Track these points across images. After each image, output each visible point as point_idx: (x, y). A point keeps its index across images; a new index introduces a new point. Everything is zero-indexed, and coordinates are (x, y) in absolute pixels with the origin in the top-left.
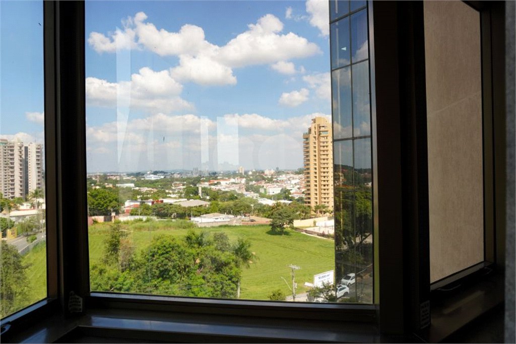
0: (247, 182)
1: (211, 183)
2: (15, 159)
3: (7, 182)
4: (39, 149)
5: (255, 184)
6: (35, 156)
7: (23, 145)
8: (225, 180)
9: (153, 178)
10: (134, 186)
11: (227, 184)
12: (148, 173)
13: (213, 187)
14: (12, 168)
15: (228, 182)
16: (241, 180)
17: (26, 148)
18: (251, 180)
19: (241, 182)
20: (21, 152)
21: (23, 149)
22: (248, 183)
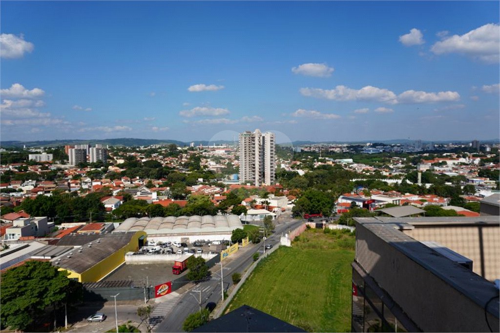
0: (482, 163)
1: (436, 161)
2: (256, 148)
3: (251, 166)
4: (272, 138)
5: (493, 167)
6: (270, 144)
7: (261, 135)
8: (453, 159)
9: (372, 151)
10: (352, 161)
11: (454, 164)
12: (368, 144)
13: (436, 168)
14: (254, 154)
15: (456, 162)
16: (475, 160)
17: (264, 137)
18: (489, 161)
19: (473, 163)
20: (259, 142)
21: (261, 138)
22: (484, 165)
